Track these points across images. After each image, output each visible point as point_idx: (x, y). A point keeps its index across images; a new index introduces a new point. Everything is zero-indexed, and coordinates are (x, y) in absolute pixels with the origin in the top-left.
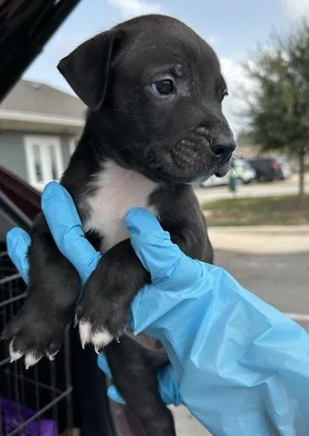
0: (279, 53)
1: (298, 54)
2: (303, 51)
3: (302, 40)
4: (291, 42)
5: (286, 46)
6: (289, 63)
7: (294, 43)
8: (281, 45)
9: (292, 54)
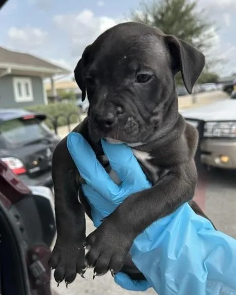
0: (146, 16)
1: (159, 17)
2: (163, 15)
3: (162, 8)
4: (154, 9)
5: (151, 11)
6: (153, 23)
7: (157, 10)
8: (148, 10)
9: (155, 17)
